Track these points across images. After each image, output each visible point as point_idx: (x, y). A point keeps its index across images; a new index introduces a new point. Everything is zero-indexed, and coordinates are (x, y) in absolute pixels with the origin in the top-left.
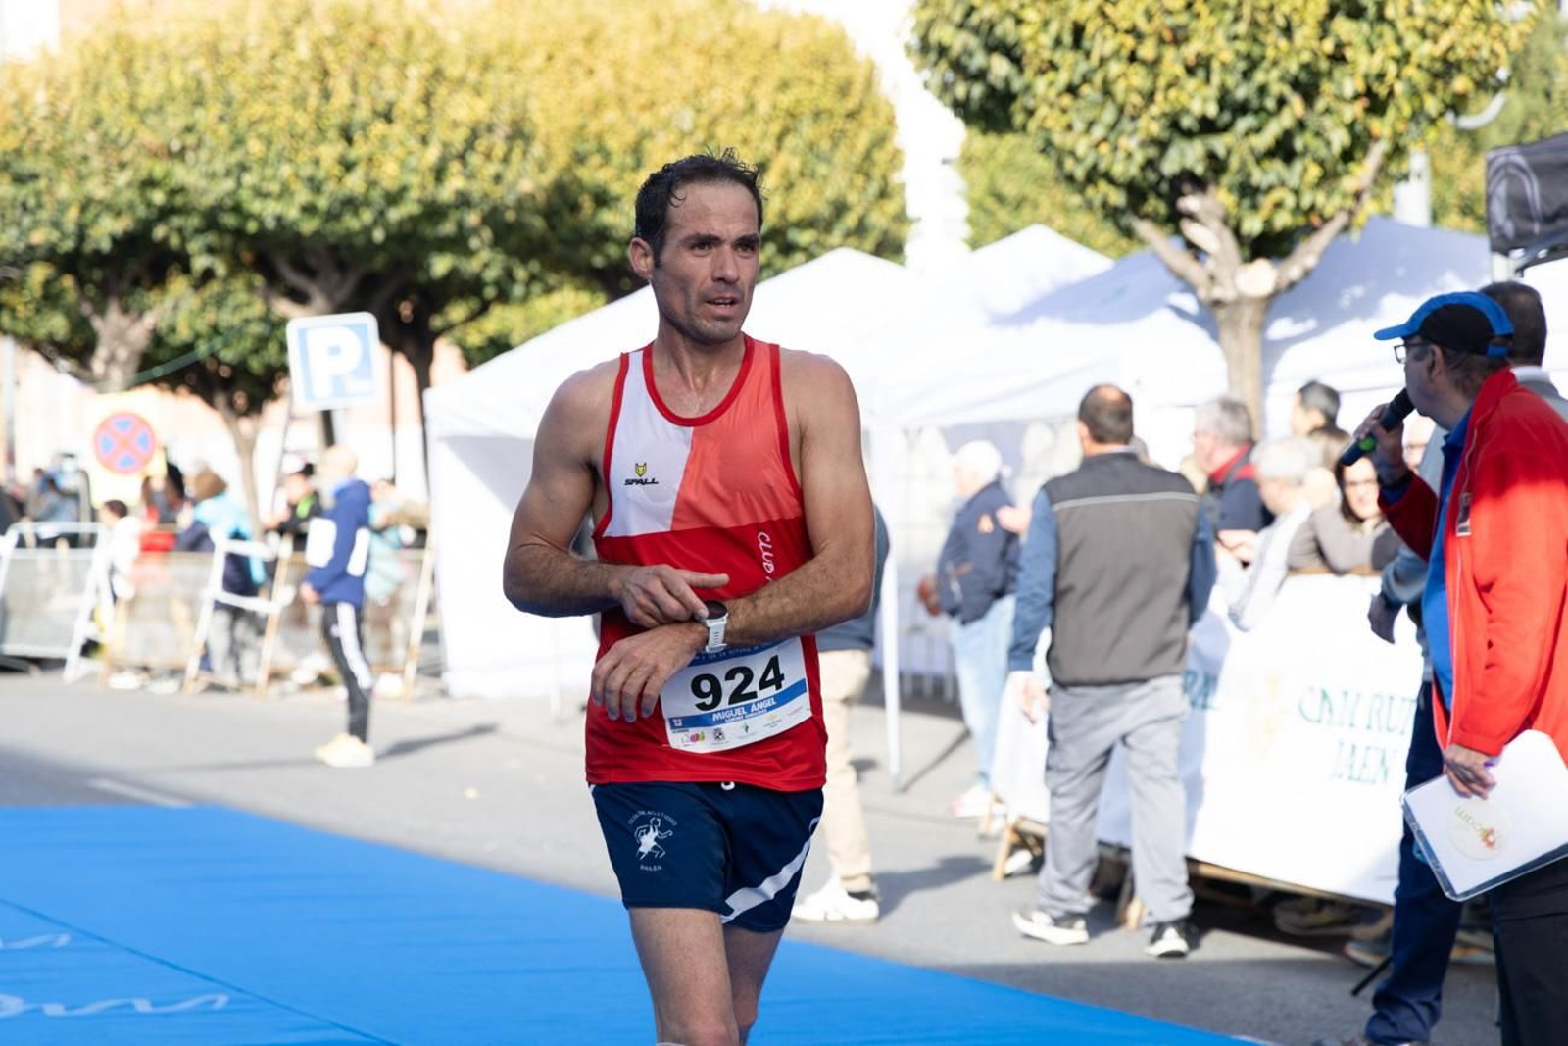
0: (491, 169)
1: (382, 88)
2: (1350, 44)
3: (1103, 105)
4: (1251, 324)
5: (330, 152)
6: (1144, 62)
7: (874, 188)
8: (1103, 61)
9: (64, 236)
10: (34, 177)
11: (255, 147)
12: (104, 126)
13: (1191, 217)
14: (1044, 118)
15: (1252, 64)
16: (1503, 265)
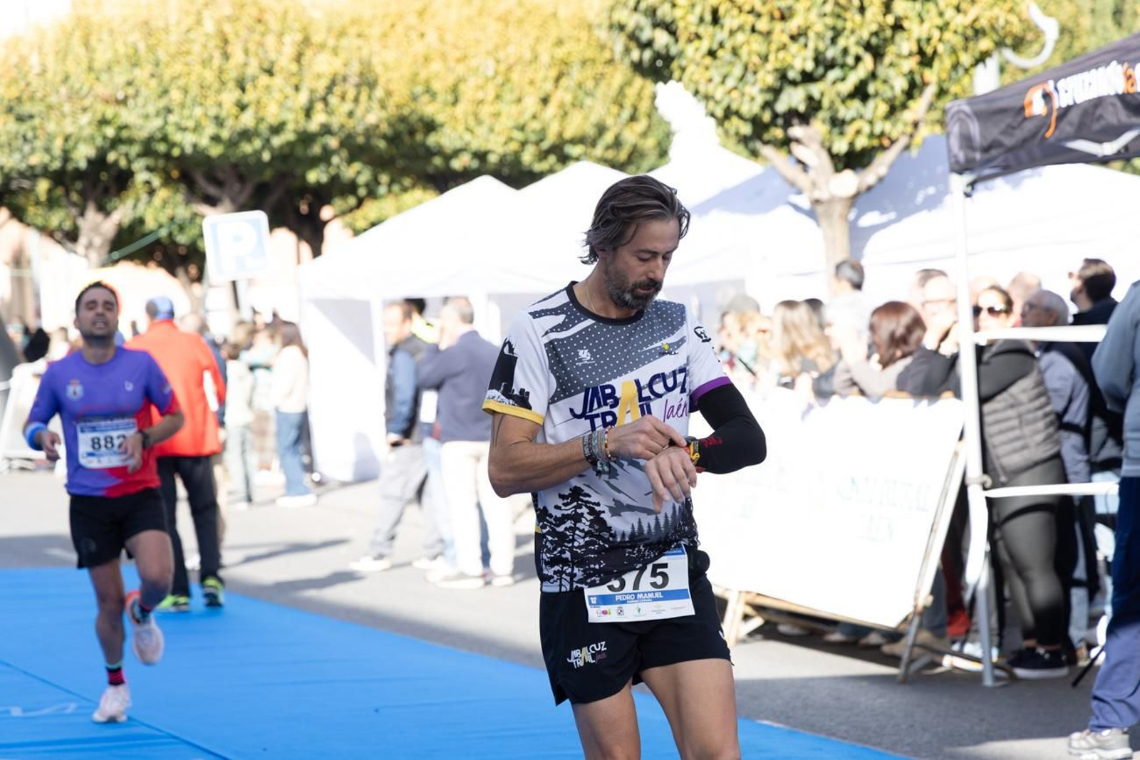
0: (348, 106)
1: (266, 52)
2: (907, 18)
3: (731, 63)
4: (840, 217)
5: (230, 97)
6: (760, 33)
7: (626, 114)
8: (732, 33)
9: (53, 159)
10: (31, 117)
11: (176, 95)
12: (71, 81)
13: (798, 141)
15: (837, 34)
16: (959, 182)
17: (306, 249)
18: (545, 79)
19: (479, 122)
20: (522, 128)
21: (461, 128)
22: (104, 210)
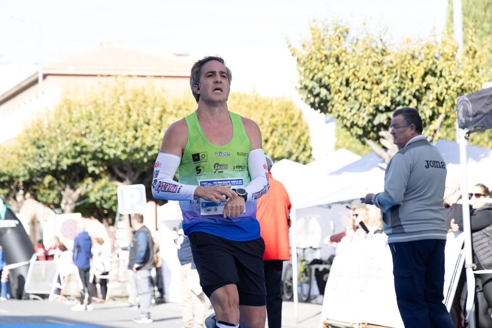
1: (147, 115)
2: (431, 84)
3: (355, 104)
5: (131, 134)
6: (367, 90)
7: (301, 148)
8: (354, 89)
9: (52, 164)
10: (43, 146)
11: (107, 132)
12: (62, 127)
13: (383, 137)
14: (337, 107)
15: (401, 90)
16: (463, 133)
22: (73, 188)
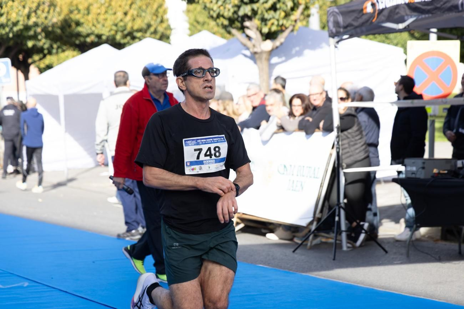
0: (44, 15)
4: (265, 59)
7: (159, 20)
13: (248, 28)
16: (332, 41)
17: (21, 75)
18: (126, 5)
19: (98, 22)
20: (116, 25)
21: (91, 25)
